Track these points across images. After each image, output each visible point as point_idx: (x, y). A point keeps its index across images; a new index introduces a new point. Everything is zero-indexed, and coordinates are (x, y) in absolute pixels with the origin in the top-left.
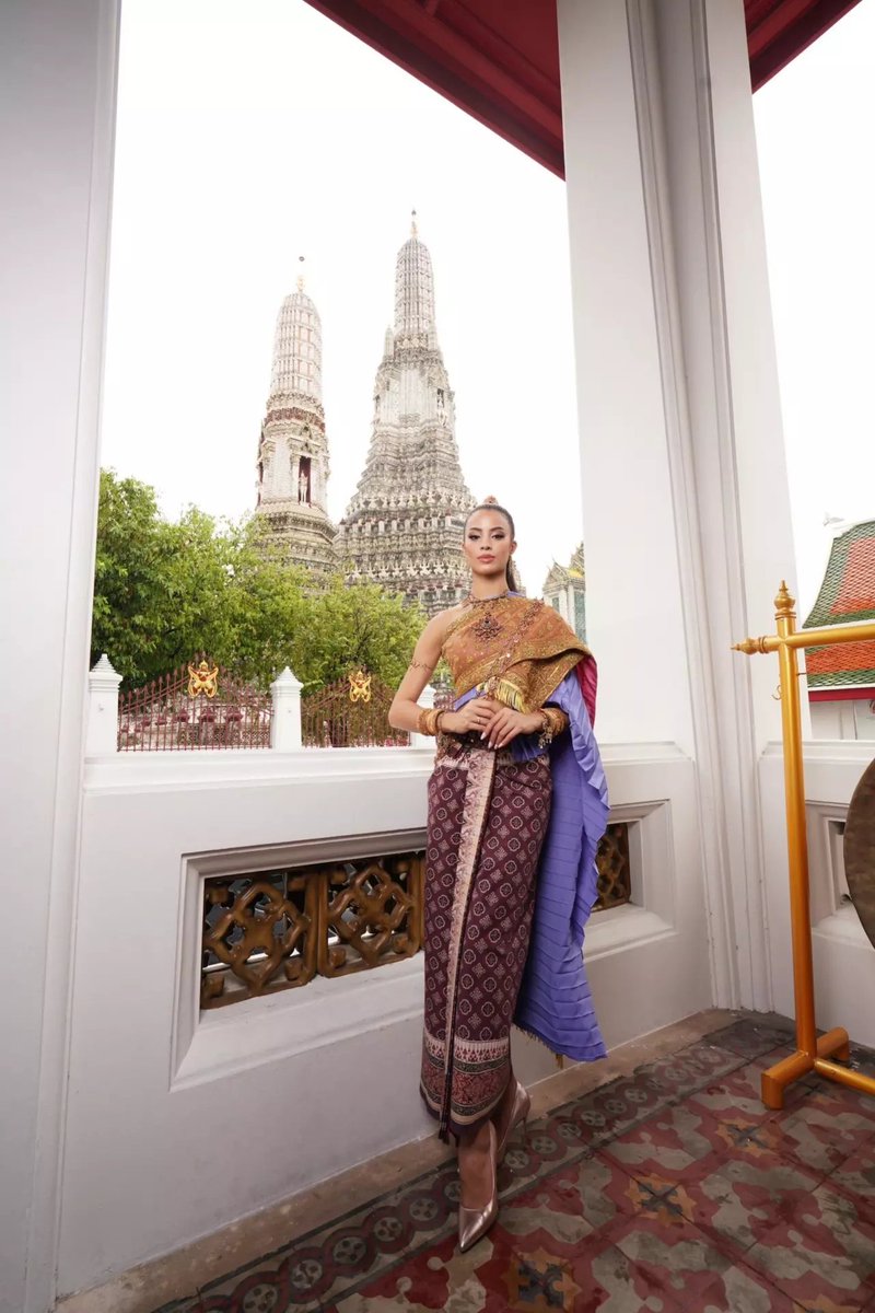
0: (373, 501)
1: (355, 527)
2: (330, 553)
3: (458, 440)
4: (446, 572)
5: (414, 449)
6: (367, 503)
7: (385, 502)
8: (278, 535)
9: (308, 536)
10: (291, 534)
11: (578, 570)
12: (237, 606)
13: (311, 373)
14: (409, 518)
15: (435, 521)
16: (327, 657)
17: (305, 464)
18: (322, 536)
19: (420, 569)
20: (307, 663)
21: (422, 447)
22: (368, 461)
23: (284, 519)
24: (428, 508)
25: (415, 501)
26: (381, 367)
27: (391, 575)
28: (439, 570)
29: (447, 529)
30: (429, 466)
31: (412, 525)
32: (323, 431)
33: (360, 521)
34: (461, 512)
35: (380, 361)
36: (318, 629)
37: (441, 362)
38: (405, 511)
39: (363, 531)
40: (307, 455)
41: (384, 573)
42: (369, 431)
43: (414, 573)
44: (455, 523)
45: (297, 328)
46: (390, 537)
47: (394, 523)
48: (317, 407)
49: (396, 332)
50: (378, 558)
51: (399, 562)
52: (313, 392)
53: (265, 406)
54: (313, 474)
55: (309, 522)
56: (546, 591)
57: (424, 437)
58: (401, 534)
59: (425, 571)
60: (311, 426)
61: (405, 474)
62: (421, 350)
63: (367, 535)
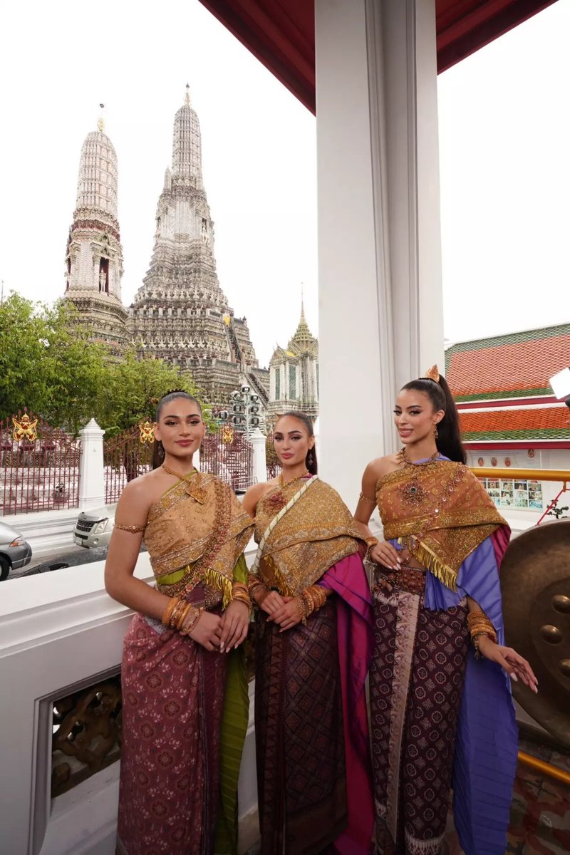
0: (154, 293)
1: (141, 311)
2: (123, 330)
3: (216, 255)
4: (206, 346)
5: (185, 259)
6: (150, 294)
7: (164, 295)
8: (83, 315)
9: (105, 317)
10: (93, 314)
11: (292, 352)
12: (52, 372)
13: (109, 195)
14: (181, 307)
15: (198, 311)
16: (122, 410)
17: (104, 264)
18: (117, 318)
19: (188, 344)
20: (107, 413)
21: (191, 258)
22: (151, 264)
23: (88, 303)
24: (194, 302)
25: (185, 296)
26: (161, 197)
27: (167, 347)
28: (201, 345)
29: (207, 317)
30: (195, 272)
31: (182, 312)
32: (119, 240)
33: (145, 307)
34: (216, 306)
35: (161, 192)
36: (115, 389)
37: (205, 200)
38: (178, 302)
39: (147, 313)
40: (106, 257)
41: (162, 345)
42: (152, 243)
43: (184, 346)
44: (213, 313)
45: (98, 159)
46: (166, 320)
47: (170, 311)
48: (114, 222)
49: (173, 172)
50: (158, 334)
51: (173, 338)
52: (110, 209)
53: (73, 215)
54: (111, 272)
55: (107, 307)
56: (271, 364)
57: (192, 251)
58: (175, 318)
59: (191, 345)
60: (109, 236)
61: (178, 276)
62: (191, 189)
63: (150, 317)
